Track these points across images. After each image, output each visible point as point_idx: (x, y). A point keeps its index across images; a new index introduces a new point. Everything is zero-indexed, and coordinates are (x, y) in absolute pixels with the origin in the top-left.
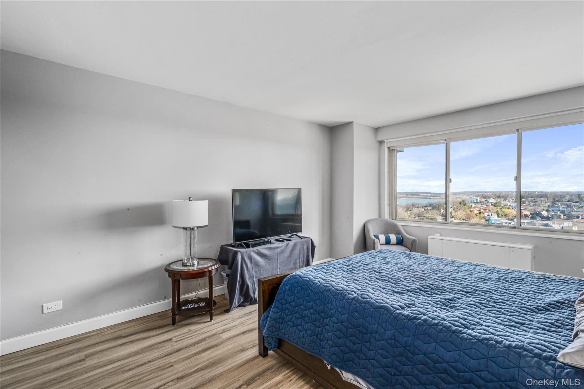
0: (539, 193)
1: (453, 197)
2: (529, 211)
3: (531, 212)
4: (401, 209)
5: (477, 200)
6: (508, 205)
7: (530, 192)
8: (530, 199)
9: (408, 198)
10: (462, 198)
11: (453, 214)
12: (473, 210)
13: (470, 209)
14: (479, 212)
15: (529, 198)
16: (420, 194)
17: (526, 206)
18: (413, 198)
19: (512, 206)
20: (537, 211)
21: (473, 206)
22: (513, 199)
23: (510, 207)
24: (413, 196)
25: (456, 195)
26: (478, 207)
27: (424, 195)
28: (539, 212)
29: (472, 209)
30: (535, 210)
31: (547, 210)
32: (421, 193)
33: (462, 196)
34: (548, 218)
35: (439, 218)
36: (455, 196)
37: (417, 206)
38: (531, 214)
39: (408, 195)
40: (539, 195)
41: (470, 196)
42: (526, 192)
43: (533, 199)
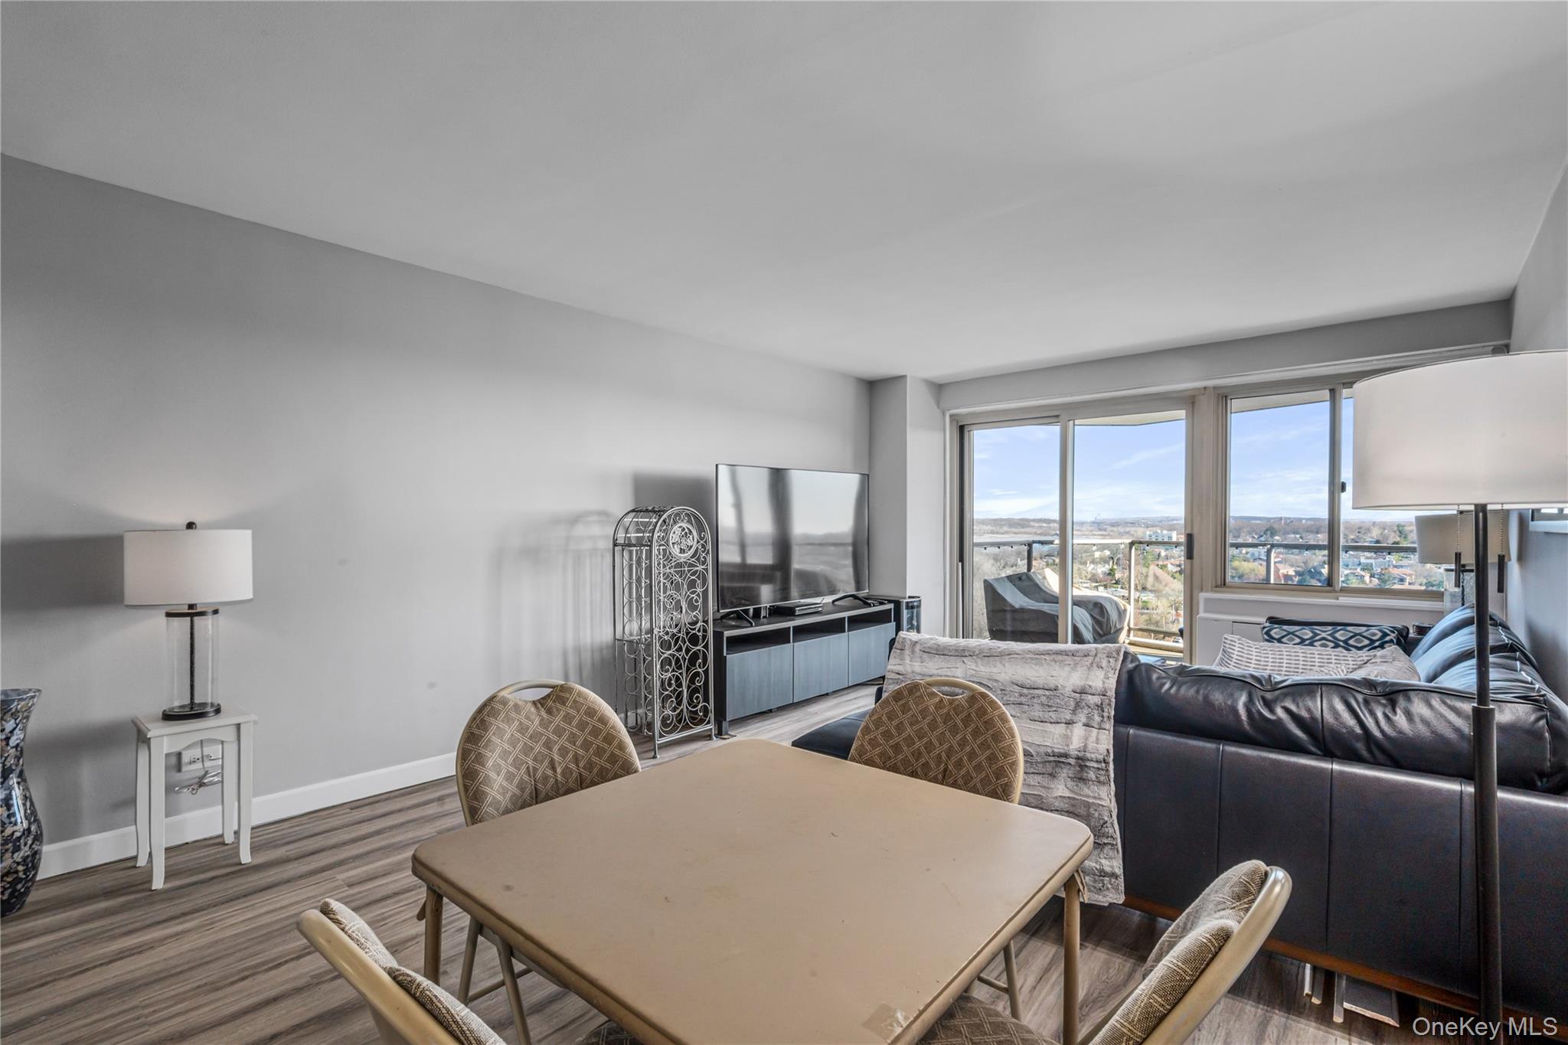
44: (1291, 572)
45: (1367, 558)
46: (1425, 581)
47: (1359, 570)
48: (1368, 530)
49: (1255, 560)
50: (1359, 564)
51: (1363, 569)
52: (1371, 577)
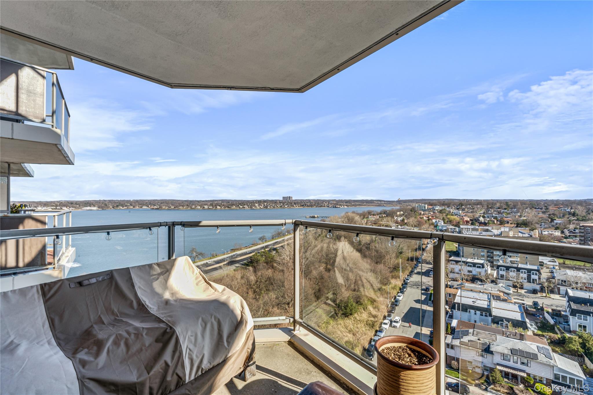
0: (474, 201)
1: (404, 204)
2: (469, 217)
3: (471, 218)
4: (359, 216)
5: (425, 207)
6: (451, 212)
7: (468, 200)
8: (469, 206)
9: (364, 206)
10: (411, 206)
11: (406, 221)
12: (423, 216)
13: (420, 216)
14: (428, 218)
15: (467, 205)
16: (375, 202)
17: (465, 213)
18: (368, 205)
19: (455, 213)
20: (476, 217)
21: (422, 213)
22: (455, 207)
23: (453, 214)
24: (368, 204)
25: (406, 202)
26: (426, 214)
27: (378, 203)
28: (477, 218)
29: (421, 216)
30: (473, 216)
31: (483, 216)
32: (375, 200)
33: (411, 204)
34: (485, 224)
35: (393, 225)
36: (405, 204)
37: (373, 213)
38: (471, 220)
39: (363, 203)
40: (475, 202)
41: (419, 204)
42: (465, 200)
43: (471, 206)
44: (469, 220)
45: (495, 214)
46: (516, 223)
47: (492, 219)
48: (496, 204)
49: (455, 215)
50: (493, 216)
51: (494, 218)
52: (497, 221)
